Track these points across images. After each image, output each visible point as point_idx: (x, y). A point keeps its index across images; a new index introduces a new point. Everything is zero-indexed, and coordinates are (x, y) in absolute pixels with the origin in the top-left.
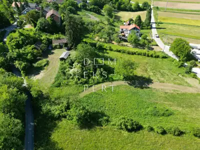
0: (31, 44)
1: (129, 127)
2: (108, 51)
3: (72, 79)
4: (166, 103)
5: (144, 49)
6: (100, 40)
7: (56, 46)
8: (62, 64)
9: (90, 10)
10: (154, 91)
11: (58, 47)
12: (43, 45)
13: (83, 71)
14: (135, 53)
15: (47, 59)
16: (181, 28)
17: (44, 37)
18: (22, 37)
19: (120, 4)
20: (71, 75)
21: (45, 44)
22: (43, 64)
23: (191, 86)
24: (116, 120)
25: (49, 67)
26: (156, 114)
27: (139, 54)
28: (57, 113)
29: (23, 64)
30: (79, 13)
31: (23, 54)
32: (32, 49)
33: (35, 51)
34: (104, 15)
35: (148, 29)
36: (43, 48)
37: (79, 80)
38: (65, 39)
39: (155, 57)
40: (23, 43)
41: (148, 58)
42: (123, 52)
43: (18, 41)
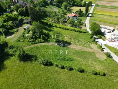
2: (54, 27)
3: (27, 39)
4: (73, 55)
5: (76, 27)
6: (52, 21)
7: (25, 23)
8: (24, 31)
9: (54, 5)
10: (70, 49)
11: (26, 23)
12: (17, 21)
14: (69, 29)
15: (18, 29)
17: (20, 17)
18: (7, 17)
20: (26, 37)
21: (19, 21)
22: (15, 31)
23: (91, 48)
25: (17, 33)
27: (71, 30)
29: (4, 30)
30: (47, 6)
31: (6, 25)
32: (11, 23)
34: (62, 8)
35: (85, 17)
36: (17, 23)
37: (30, 40)
39: (80, 32)
40: (7, 20)
41: (76, 32)
42: (62, 28)
43: (5, 19)
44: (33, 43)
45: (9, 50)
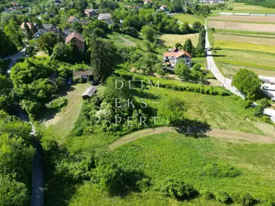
0: (44, 77)
1: (179, 193)
3: (99, 124)
4: (230, 158)
5: (197, 83)
6: (138, 71)
7: (78, 79)
8: (86, 103)
9: (124, 33)
10: (213, 141)
11: (80, 81)
12: (60, 78)
13: (115, 114)
14: (185, 89)
15: (66, 97)
16: (246, 55)
17: (62, 67)
18: (32, 68)
19: (163, 25)
20: (97, 119)
21: (63, 77)
22: (59, 105)
23: (263, 134)
24: (160, 183)
25: (68, 109)
26: (216, 174)
27: (190, 90)
28: (76, 173)
29: (32, 104)
30: (109, 36)
31: (33, 90)
32: (45, 84)
33: (49, 86)
34: (142, 39)
36: (61, 82)
37: (108, 126)
38: (90, 70)
39: (213, 94)
40: (33, 76)
41: (203, 95)
42: (169, 88)
43: (27, 74)
44: (118, 133)
45: (71, 166)
